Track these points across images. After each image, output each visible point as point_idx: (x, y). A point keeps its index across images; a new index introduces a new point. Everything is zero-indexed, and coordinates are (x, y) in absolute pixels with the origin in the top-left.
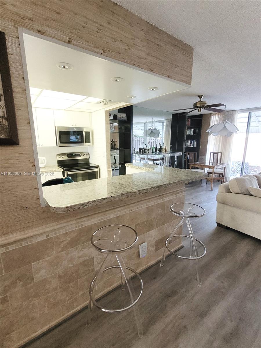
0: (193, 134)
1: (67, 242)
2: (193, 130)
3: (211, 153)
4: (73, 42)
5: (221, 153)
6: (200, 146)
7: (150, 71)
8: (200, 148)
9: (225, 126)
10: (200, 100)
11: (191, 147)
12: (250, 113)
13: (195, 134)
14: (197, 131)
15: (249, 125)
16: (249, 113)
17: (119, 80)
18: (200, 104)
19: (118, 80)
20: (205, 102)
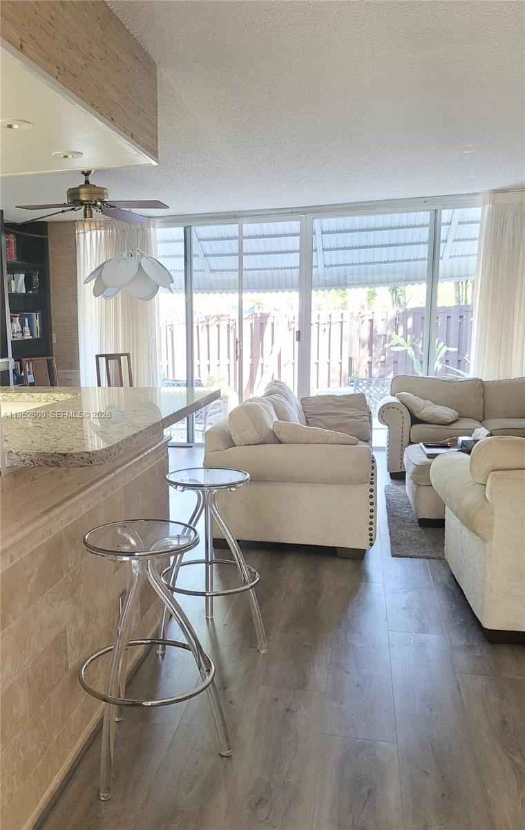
0: (24, 291)
1: (34, 578)
2: (22, 276)
3: (97, 357)
4: (26, 48)
5: (127, 355)
6: (54, 335)
7: (109, 120)
8: (54, 341)
9: (140, 265)
10: (87, 182)
11: (26, 338)
12: (188, 230)
13: (31, 292)
14: (36, 279)
15: (188, 266)
16: (185, 229)
17: (19, 125)
18: (90, 193)
19: (16, 126)
20: (104, 188)
